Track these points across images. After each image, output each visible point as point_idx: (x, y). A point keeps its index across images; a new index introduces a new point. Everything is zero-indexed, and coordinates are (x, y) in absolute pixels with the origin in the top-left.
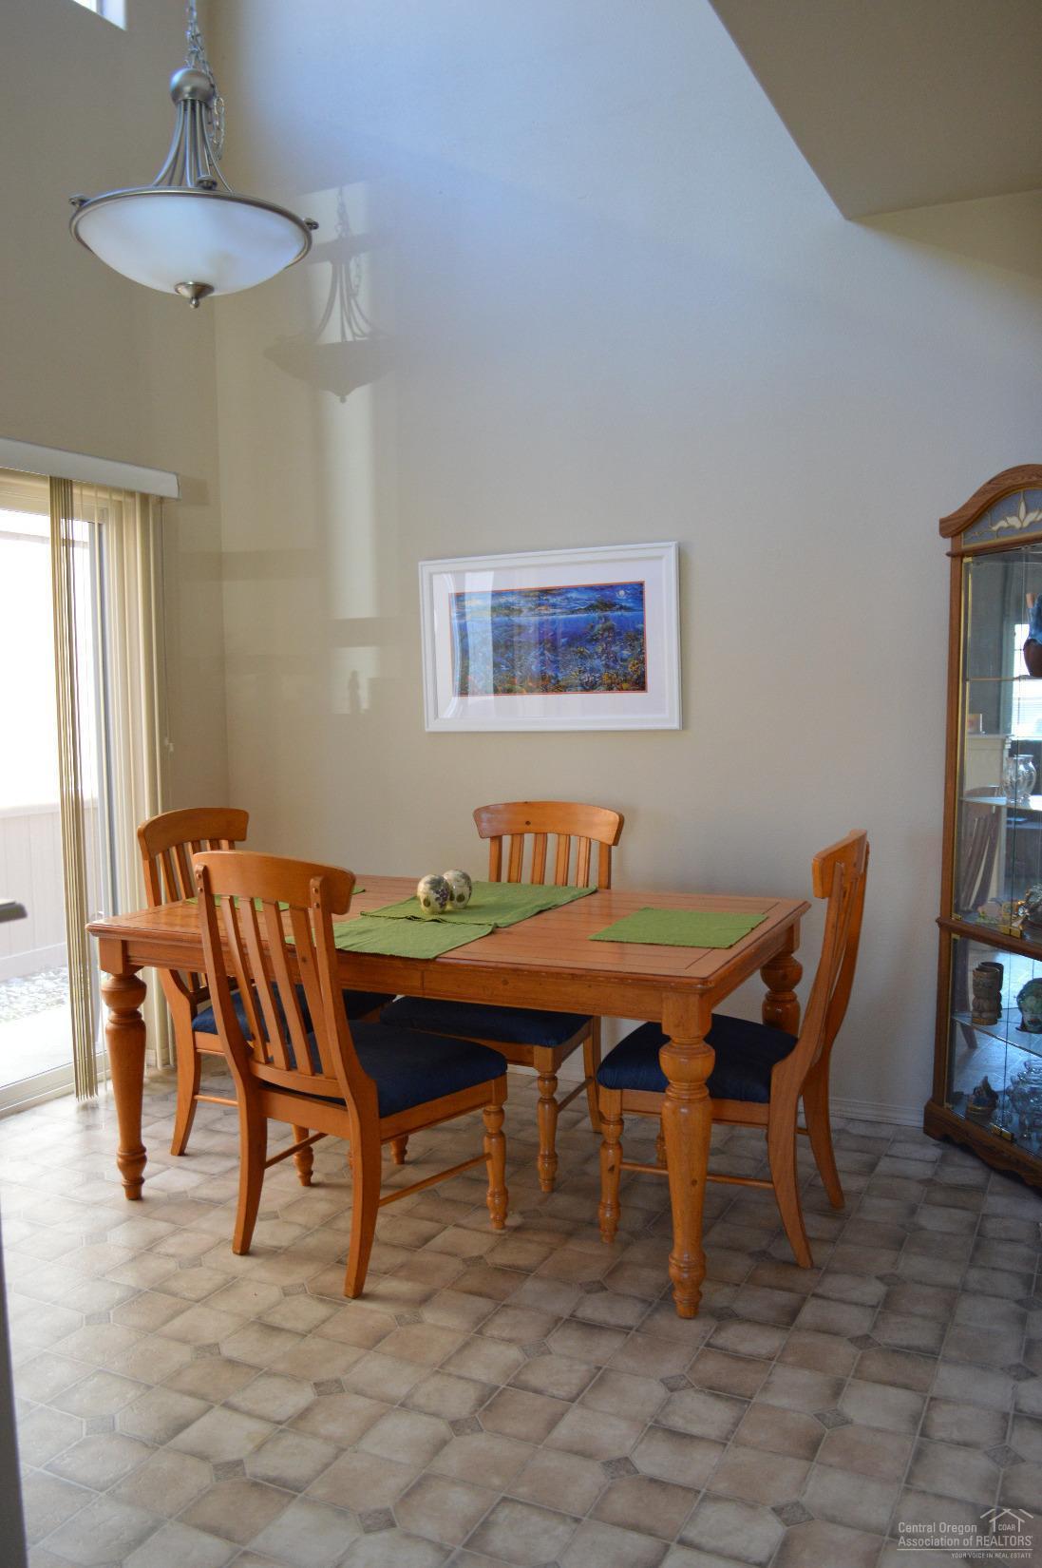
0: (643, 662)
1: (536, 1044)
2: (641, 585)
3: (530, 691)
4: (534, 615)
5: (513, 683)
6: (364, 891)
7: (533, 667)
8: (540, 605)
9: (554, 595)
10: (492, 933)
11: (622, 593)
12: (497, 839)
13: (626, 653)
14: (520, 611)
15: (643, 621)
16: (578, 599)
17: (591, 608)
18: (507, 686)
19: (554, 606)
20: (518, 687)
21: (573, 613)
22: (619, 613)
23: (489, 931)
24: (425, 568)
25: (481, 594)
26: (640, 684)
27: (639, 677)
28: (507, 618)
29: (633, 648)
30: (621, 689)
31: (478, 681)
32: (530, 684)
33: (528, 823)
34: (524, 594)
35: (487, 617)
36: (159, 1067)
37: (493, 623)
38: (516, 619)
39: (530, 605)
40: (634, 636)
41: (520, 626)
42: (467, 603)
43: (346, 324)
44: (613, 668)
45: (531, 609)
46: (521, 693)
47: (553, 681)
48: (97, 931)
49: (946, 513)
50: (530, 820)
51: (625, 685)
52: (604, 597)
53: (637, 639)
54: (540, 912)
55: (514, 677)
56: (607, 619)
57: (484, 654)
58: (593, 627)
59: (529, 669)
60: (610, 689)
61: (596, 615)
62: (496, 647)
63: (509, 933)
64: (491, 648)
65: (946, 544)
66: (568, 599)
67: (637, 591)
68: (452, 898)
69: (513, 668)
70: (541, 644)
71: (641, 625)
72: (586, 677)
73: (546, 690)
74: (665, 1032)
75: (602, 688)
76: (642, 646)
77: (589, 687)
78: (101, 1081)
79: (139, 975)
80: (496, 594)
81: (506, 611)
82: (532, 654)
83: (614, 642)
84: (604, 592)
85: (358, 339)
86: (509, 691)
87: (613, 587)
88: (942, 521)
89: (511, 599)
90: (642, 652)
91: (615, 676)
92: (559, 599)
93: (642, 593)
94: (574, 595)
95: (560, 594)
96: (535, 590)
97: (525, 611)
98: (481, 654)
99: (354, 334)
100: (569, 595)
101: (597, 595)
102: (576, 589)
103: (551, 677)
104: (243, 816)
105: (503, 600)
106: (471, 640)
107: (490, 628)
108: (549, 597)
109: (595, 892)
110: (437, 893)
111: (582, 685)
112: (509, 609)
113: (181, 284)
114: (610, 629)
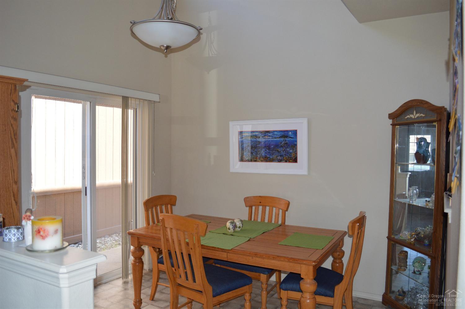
0: (296, 154)
1: (261, 273)
2: (296, 131)
3: (262, 161)
4: (263, 139)
5: (257, 159)
6: (210, 222)
7: (263, 154)
8: (265, 136)
9: (270, 133)
10: (249, 240)
11: (290, 133)
12: (251, 207)
13: (291, 151)
14: (259, 137)
15: (296, 141)
16: (277, 134)
17: (281, 137)
18: (255, 159)
19: (269, 136)
20: (258, 160)
21: (275, 138)
22: (289, 139)
23: (248, 239)
24: (231, 124)
25: (247, 132)
26: (295, 160)
27: (295, 159)
28: (255, 139)
29: (293, 149)
30: (289, 162)
31: (246, 158)
32: (262, 159)
33: (260, 202)
34: (261, 132)
35: (249, 139)
36: (147, 270)
37: (251, 141)
38: (258, 140)
39: (262, 135)
40: (294, 145)
41: (259, 142)
42: (244, 134)
43: (210, 51)
44: (287, 155)
45: (263, 137)
46: (259, 161)
47: (269, 158)
48: (130, 234)
49: (391, 112)
50: (261, 202)
51: (291, 161)
52: (285, 134)
53: (295, 147)
54: (264, 233)
55: (257, 157)
56: (286, 140)
57: (248, 150)
58: (281, 143)
59: (262, 155)
60: (286, 162)
61: (282, 139)
62: (252, 147)
63: (254, 241)
64: (250, 147)
65: (391, 121)
66: (274, 134)
67: (295, 132)
68: (237, 227)
69: (257, 154)
70: (265, 147)
71: (296, 143)
72: (279, 158)
73: (267, 161)
74: (302, 277)
75: (284, 161)
76: (296, 149)
77: (280, 161)
78: (130, 274)
79: (142, 247)
80: (252, 132)
81: (255, 137)
82: (263, 150)
83: (287, 148)
84: (285, 133)
85: (213, 55)
86: (256, 161)
87: (287, 131)
88: (389, 114)
89: (257, 134)
90: (296, 151)
91: (288, 158)
92: (271, 134)
93: (296, 133)
94: (276, 133)
95: (272, 133)
96: (264, 131)
97: (261, 137)
98: (247, 150)
99: (212, 54)
100: (274, 133)
101: (283, 133)
102: (276, 131)
103: (268, 157)
104: (175, 197)
105: (254, 134)
106: (245, 145)
107: (250, 142)
108: (268, 133)
109: (280, 225)
110: (232, 226)
111: (278, 160)
112: (256, 136)
113: (162, 46)
114: (286, 143)
